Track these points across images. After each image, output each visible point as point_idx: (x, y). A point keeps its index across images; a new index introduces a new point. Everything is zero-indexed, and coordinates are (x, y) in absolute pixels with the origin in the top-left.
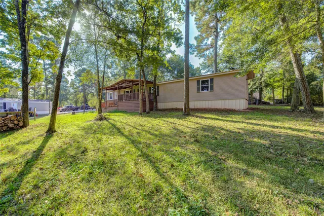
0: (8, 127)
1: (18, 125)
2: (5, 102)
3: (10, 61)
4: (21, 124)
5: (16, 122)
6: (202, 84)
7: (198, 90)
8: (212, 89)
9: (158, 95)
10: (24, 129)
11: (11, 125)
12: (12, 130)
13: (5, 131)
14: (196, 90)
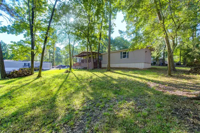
0: (24, 75)
1: (29, 74)
2: (29, 63)
3: (27, 44)
4: (30, 73)
5: (28, 72)
6: (123, 54)
7: (121, 57)
8: (128, 57)
9: (102, 60)
10: (31, 76)
11: (26, 74)
12: (26, 76)
13: (23, 76)
14: (120, 57)
